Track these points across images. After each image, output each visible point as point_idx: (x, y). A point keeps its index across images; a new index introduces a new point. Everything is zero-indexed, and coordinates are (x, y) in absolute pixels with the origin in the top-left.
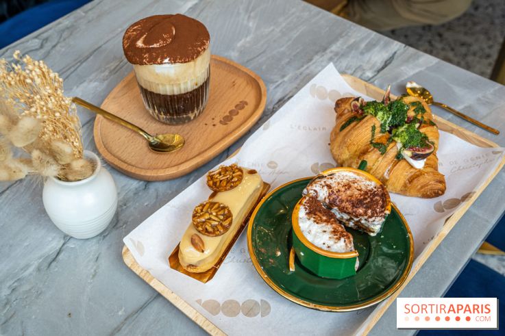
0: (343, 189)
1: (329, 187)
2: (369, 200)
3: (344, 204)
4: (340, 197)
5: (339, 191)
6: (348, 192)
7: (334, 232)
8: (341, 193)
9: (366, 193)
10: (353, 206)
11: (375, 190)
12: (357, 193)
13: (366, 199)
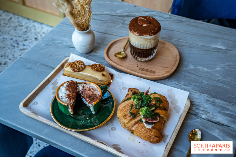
0: (88, 90)
1: (83, 87)
2: (92, 97)
3: (85, 95)
4: (85, 92)
5: (86, 90)
6: (89, 92)
7: (68, 95)
8: (86, 91)
9: (94, 94)
10: (86, 97)
11: (98, 95)
12: (91, 93)
13: (92, 96)
